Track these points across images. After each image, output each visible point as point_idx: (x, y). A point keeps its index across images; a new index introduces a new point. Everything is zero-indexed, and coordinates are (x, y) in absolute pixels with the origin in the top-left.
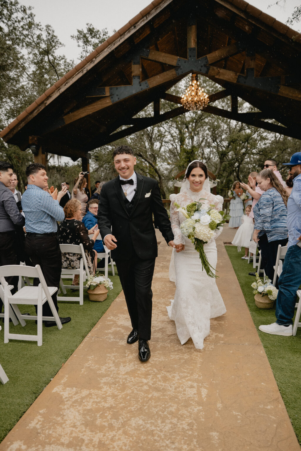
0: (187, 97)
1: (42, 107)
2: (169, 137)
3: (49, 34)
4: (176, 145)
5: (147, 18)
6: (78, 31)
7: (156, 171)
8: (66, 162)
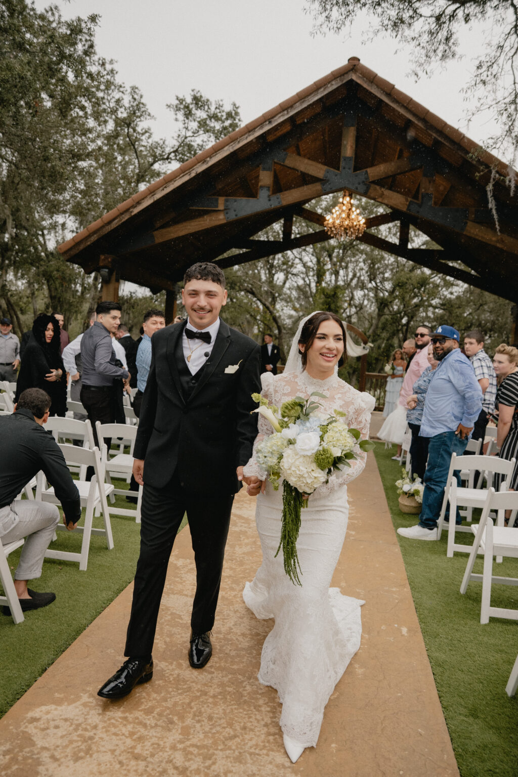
0: (333, 218)
1: (126, 217)
2: (299, 268)
3: (135, 99)
4: (309, 280)
5: (288, 113)
6: (177, 99)
7: (275, 319)
8: (132, 291)
